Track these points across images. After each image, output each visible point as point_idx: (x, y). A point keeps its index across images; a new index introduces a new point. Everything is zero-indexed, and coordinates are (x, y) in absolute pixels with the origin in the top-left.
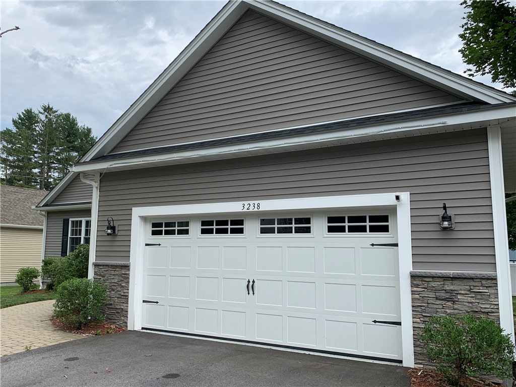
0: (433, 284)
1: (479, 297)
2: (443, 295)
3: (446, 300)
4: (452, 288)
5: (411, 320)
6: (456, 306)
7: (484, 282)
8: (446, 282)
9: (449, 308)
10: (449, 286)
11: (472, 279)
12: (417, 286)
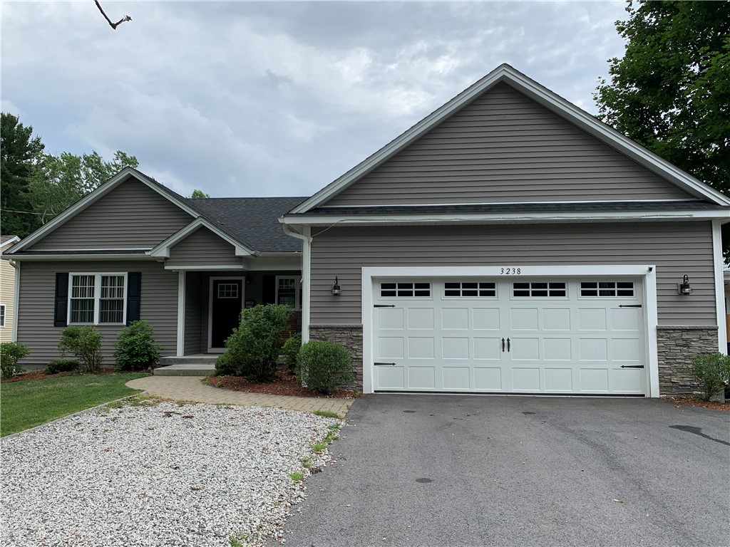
0: (674, 335)
1: (706, 343)
2: (681, 342)
3: (684, 346)
4: (687, 337)
5: (657, 362)
6: (690, 350)
7: (709, 332)
8: (683, 333)
9: (685, 351)
10: (685, 336)
11: (702, 330)
12: (662, 337)
